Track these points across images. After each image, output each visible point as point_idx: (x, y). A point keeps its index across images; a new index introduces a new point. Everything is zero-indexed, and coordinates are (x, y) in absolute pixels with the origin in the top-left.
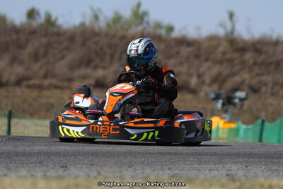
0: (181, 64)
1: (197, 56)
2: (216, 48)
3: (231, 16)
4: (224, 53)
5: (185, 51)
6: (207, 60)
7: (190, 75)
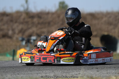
0: (4, 25)
1: (12, 21)
2: (20, 17)
3: (27, 2)
4: (24, 19)
5: (5, 19)
6: (16, 22)
7: (8, 30)
